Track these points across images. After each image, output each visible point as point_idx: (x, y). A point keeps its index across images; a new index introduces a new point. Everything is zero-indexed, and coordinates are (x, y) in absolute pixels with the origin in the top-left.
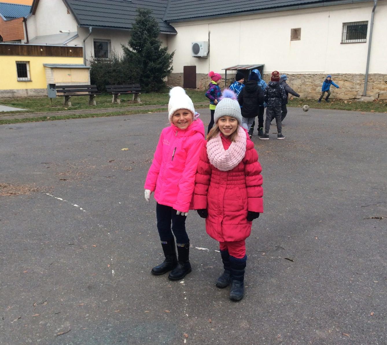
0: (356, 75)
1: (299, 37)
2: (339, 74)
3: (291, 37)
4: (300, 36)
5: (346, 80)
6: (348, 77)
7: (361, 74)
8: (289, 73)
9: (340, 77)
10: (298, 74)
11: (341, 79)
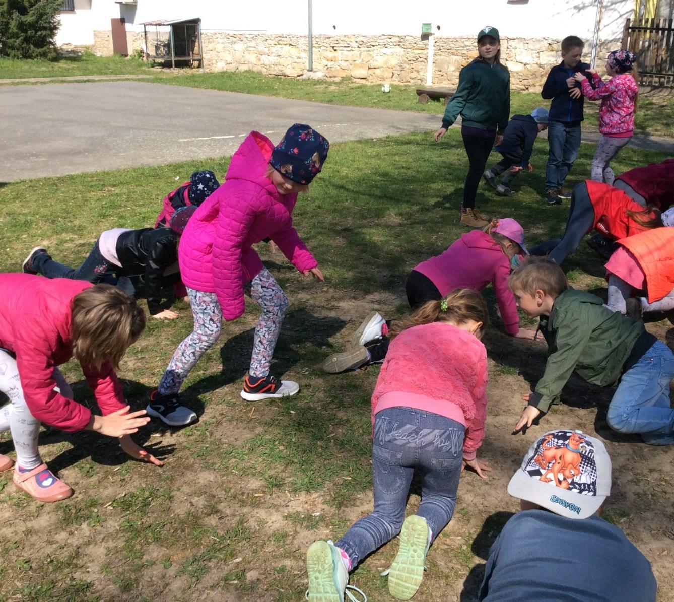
0: (301, 36)
2: (284, 34)
5: (291, 45)
6: (293, 39)
8: (228, 32)
9: (284, 39)
10: (239, 34)
11: (285, 43)
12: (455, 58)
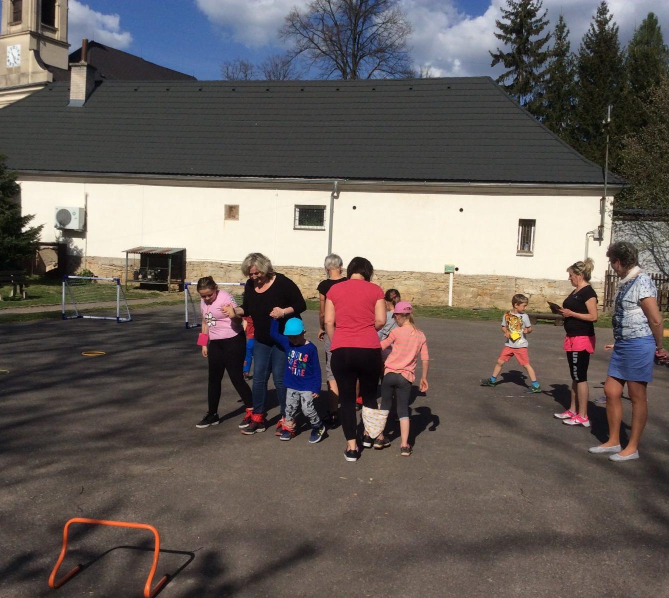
0: (314, 269)
1: (236, 216)
2: (293, 267)
3: (225, 215)
4: (239, 215)
5: (302, 275)
6: (305, 270)
7: (321, 268)
8: (223, 262)
9: (295, 270)
10: (236, 264)
11: (296, 273)
12: (472, 289)
